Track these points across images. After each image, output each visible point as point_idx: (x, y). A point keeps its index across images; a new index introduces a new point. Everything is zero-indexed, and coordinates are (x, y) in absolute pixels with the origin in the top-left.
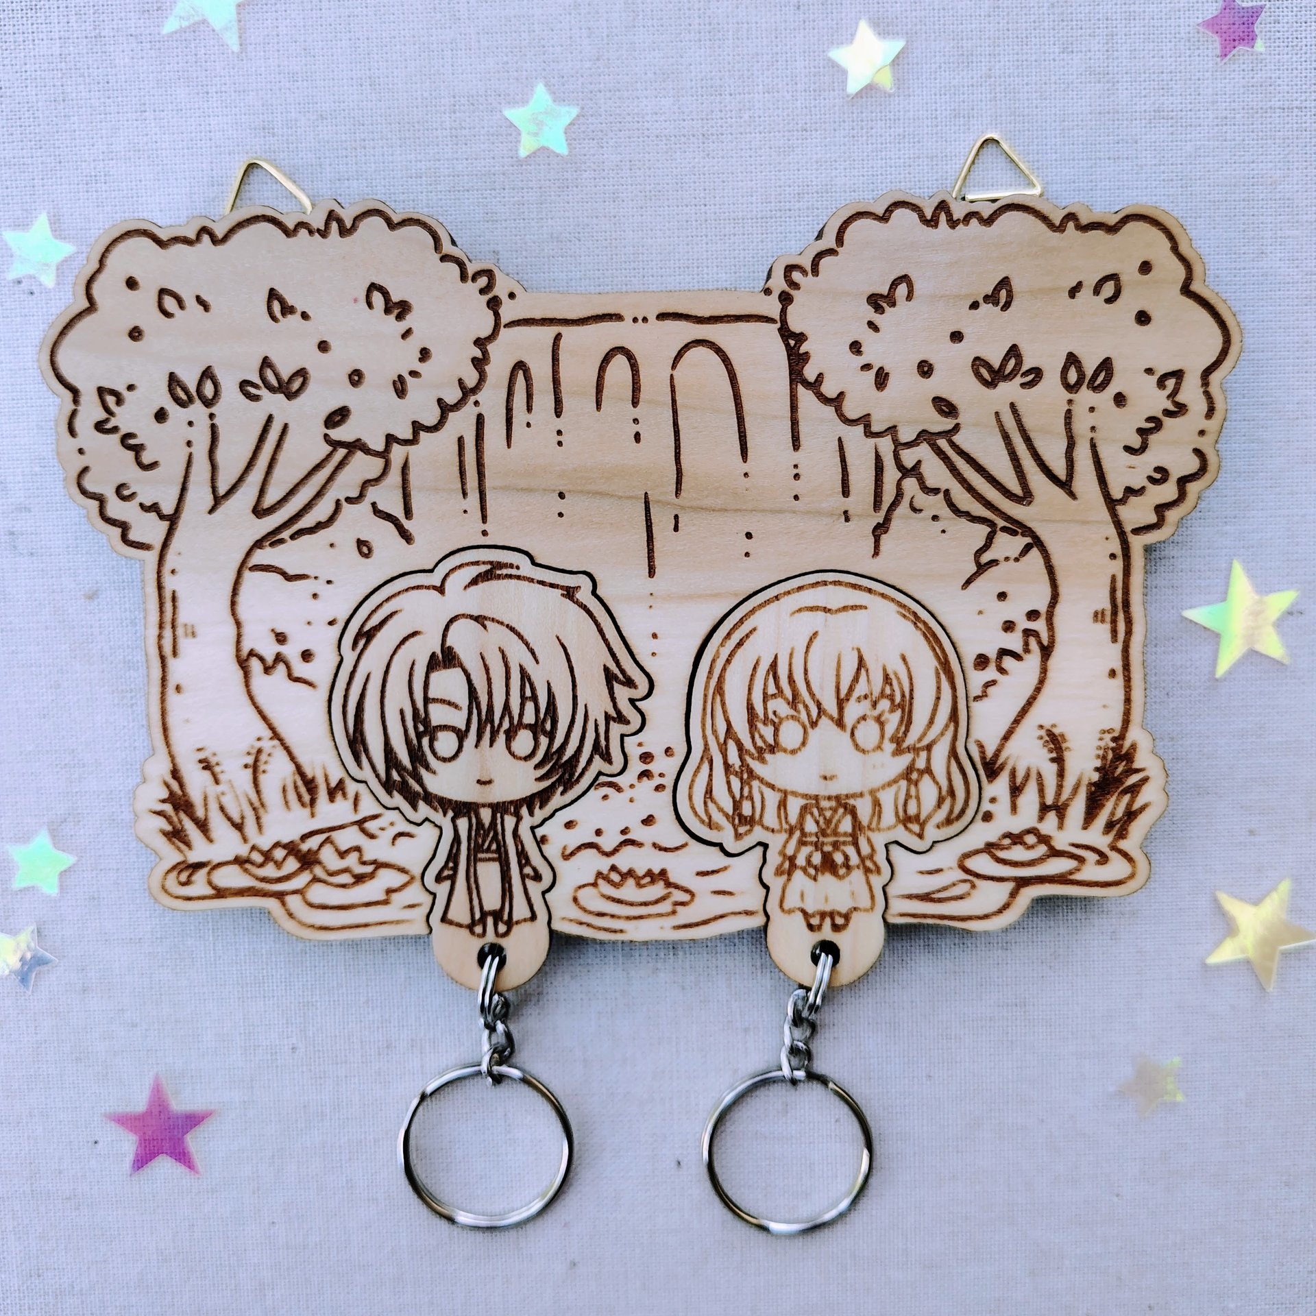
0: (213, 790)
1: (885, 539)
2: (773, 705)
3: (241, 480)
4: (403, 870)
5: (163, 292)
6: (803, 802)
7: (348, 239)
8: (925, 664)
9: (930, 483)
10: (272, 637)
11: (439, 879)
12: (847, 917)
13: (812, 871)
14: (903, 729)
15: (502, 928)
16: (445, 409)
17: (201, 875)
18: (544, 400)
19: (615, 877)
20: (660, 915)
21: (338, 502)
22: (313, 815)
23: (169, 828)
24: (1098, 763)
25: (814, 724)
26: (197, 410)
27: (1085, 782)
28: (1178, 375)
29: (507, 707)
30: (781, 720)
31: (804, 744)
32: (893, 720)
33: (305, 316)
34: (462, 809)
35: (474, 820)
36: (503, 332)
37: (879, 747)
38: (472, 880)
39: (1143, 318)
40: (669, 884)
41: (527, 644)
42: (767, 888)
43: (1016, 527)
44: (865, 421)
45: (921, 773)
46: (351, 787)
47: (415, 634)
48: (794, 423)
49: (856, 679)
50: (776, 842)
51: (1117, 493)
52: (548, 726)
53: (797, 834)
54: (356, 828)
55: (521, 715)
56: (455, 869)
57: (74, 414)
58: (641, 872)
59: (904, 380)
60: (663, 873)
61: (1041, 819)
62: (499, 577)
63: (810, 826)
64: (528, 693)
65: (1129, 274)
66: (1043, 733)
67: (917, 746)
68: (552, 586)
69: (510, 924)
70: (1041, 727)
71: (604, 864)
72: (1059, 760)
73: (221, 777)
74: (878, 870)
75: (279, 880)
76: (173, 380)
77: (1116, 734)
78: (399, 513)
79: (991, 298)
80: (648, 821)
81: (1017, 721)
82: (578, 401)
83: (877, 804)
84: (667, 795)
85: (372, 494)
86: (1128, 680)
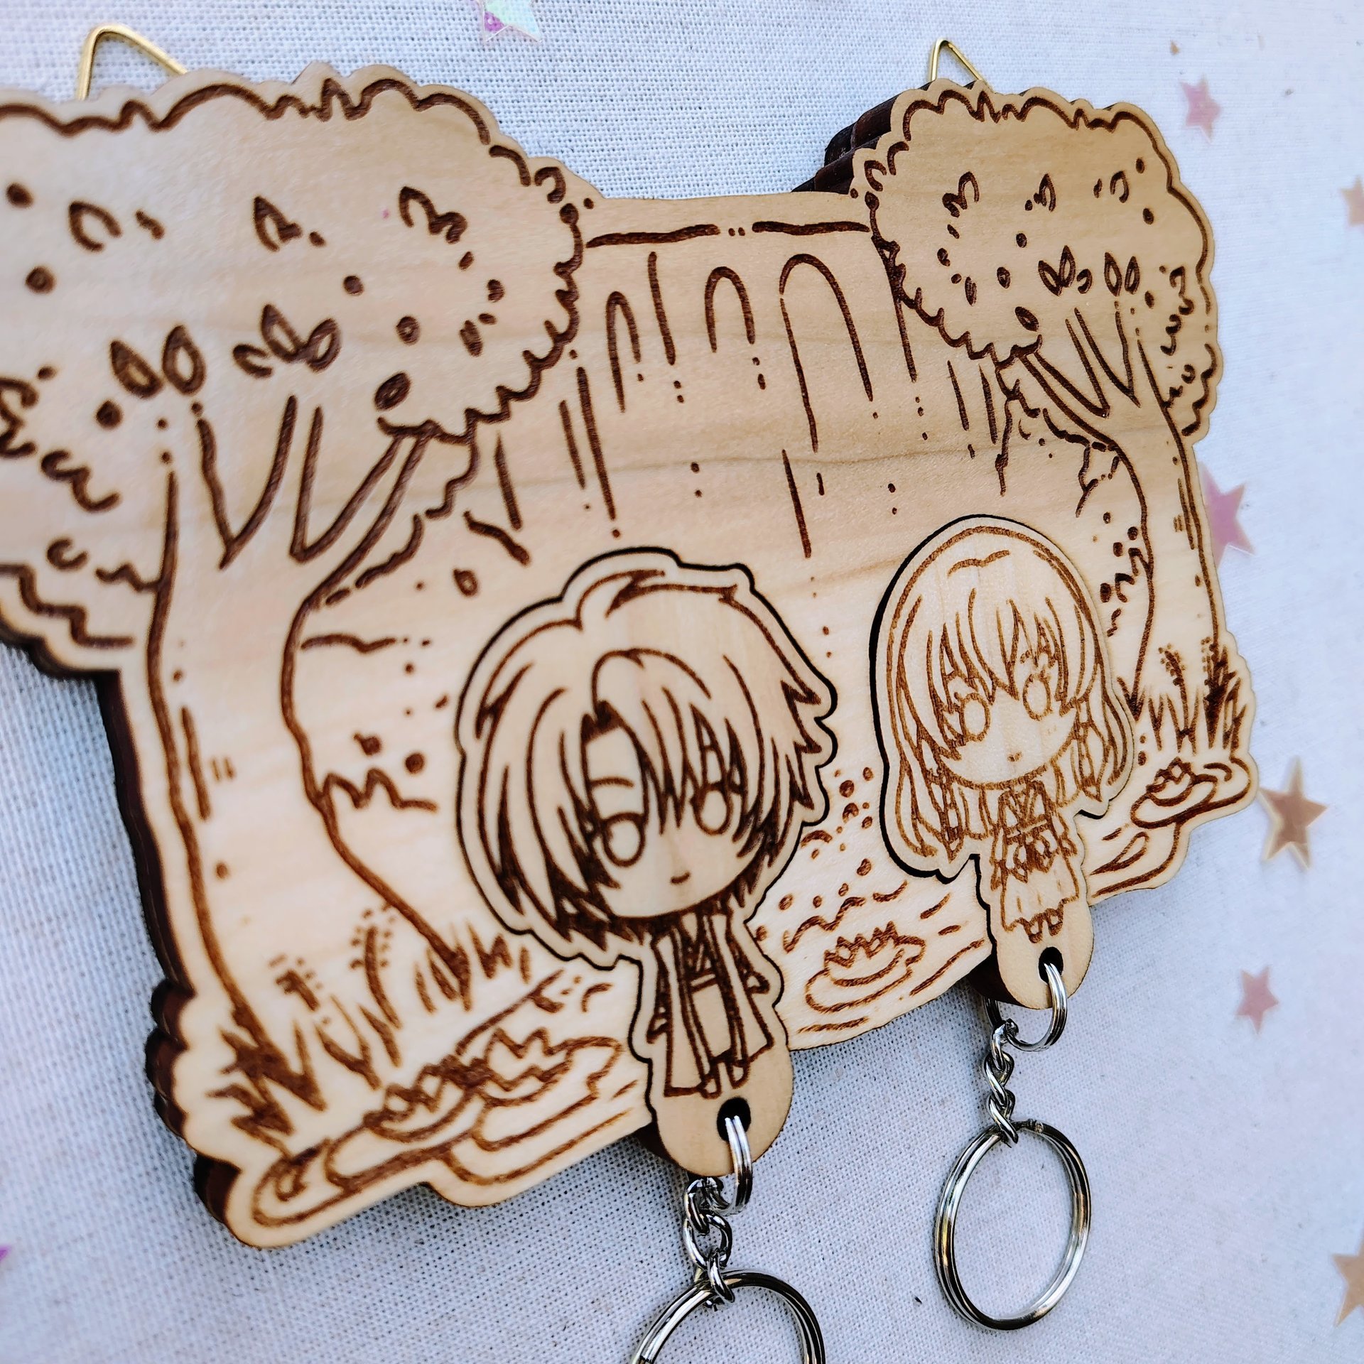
0: (308, 1020)
1: (1007, 472)
2: (952, 686)
3: (264, 503)
4: (603, 1042)
5: (77, 209)
6: (998, 793)
7: (359, 122)
8: (1066, 605)
9: (1032, 406)
10: (357, 747)
11: (651, 1035)
12: (1059, 913)
13: (1021, 872)
14: (1063, 682)
15: (738, 1072)
16: (537, 365)
17: (314, 1173)
18: (652, 343)
19: (844, 953)
20: (899, 981)
21: (416, 520)
22: (467, 1007)
23: (245, 1112)
24: (1206, 676)
25: (991, 698)
26: (169, 400)
27: (1201, 699)
28: (1181, 272)
29: (687, 768)
30: (963, 702)
31: (987, 725)
32: (1053, 673)
33: (316, 239)
34: (661, 925)
35: (678, 937)
37: (1049, 709)
38: (691, 1021)
39: (1148, 216)
41: (692, 674)
42: (986, 907)
43: (1103, 442)
44: (964, 339)
45: (1086, 726)
46: (514, 945)
47: (556, 694)
48: (907, 349)
49: (1016, 638)
51: (1166, 396)
52: (737, 779)
53: (1001, 833)
54: (530, 1005)
55: (704, 773)
56: (668, 1015)
58: (868, 936)
59: (989, 291)
60: (890, 928)
61: (1180, 745)
62: (643, 591)
63: (1011, 821)
64: (707, 741)
65: (1130, 172)
66: (1163, 656)
67: (1078, 697)
68: (706, 590)
69: (746, 1062)
70: (1160, 650)
71: (827, 941)
72: (1180, 681)
73: (319, 995)
74: (1074, 849)
75: (434, 1128)
76: (120, 355)
77: (1211, 643)
78: (503, 522)
80: (864, 867)
81: (1143, 649)
82: (690, 341)
83: (1058, 774)
84: (876, 829)
85: (464, 500)
86: (1208, 584)
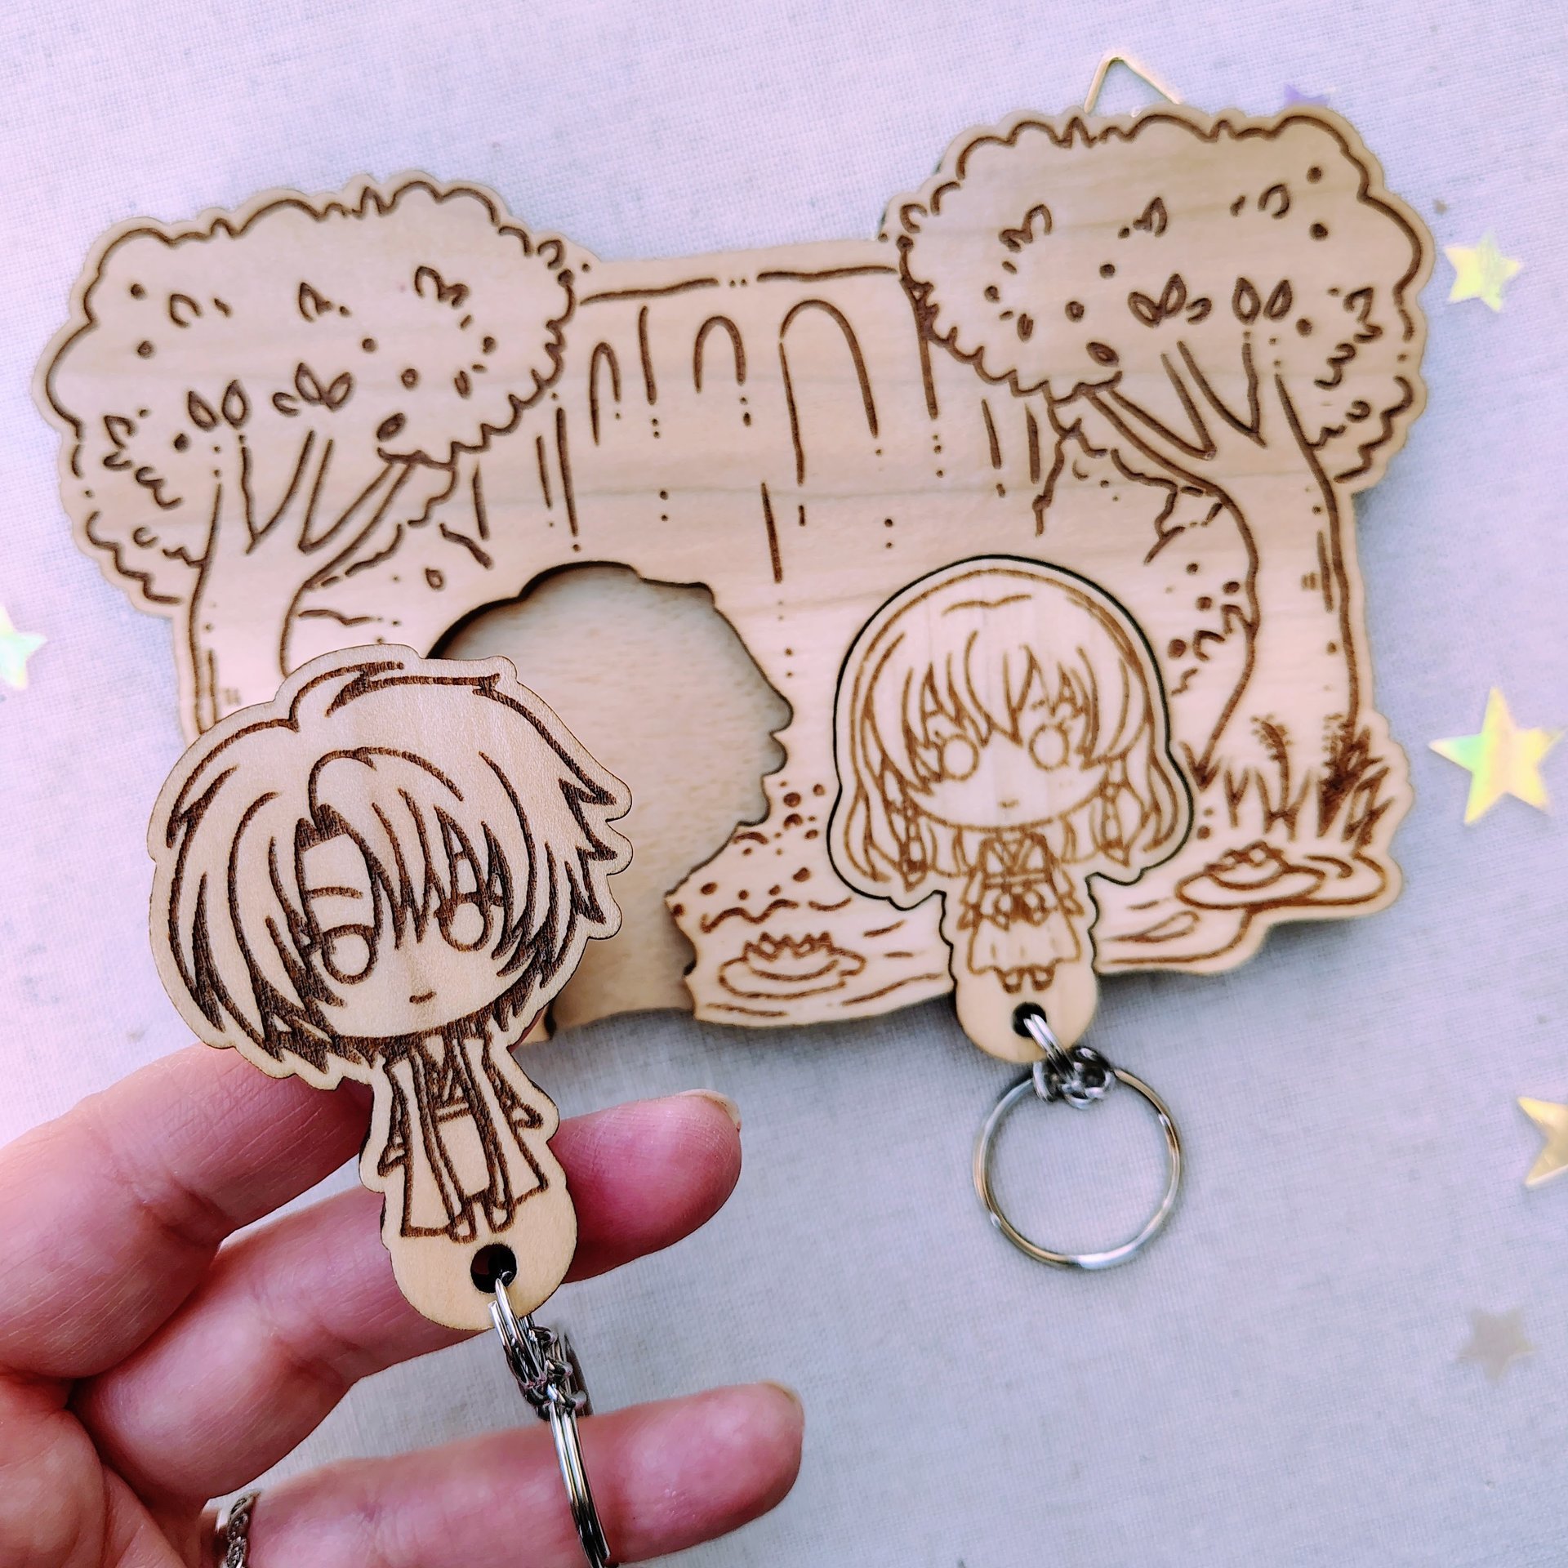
1: (1049, 513)
2: (934, 724)
3: (281, 511)
5: (174, 298)
6: (980, 837)
7: (388, 219)
8: (1107, 658)
9: (1095, 443)
11: (384, 1167)
12: (1050, 971)
13: (1002, 920)
14: (1090, 736)
15: (500, 1216)
16: (517, 406)
18: (633, 384)
19: (768, 948)
20: (826, 990)
21: (399, 528)
24: (1327, 757)
25: (984, 742)
26: (224, 432)
27: (1314, 780)
28: (1367, 292)
29: (431, 877)
30: (945, 742)
31: (975, 767)
32: (1078, 727)
34: (397, 1047)
35: (419, 1061)
36: (580, 312)
37: (1064, 762)
38: (437, 1155)
39: (1319, 231)
40: (832, 950)
41: (439, 774)
43: (1200, 486)
44: (1011, 377)
45: (1118, 786)
47: (265, 798)
48: (930, 387)
49: (1028, 684)
50: (954, 888)
51: (1314, 436)
52: (498, 890)
53: (979, 877)
55: (454, 883)
56: (406, 1146)
57: (77, 450)
58: (798, 939)
59: (1051, 328)
60: (825, 937)
61: (1268, 828)
62: (376, 685)
63: (994, 865)
64: (457, 847)
65: (1298, 183)
66: (1257, 726)
67: (1110, 755)
69: (511, 1205)
70: (1255, 720)
71: (753, 933)
72: (1281, 757)
74: (1080, 910)
76: (193, 399)
77: (1344, 720)
78: (472, 532)
79: (1143, 222)
80: (802, 875)
81: (1227, 715)
82: (673, 383)
83: (1070, 830)
84: (819, 842)
85: (440, 513)
86: (1351, 654)
